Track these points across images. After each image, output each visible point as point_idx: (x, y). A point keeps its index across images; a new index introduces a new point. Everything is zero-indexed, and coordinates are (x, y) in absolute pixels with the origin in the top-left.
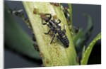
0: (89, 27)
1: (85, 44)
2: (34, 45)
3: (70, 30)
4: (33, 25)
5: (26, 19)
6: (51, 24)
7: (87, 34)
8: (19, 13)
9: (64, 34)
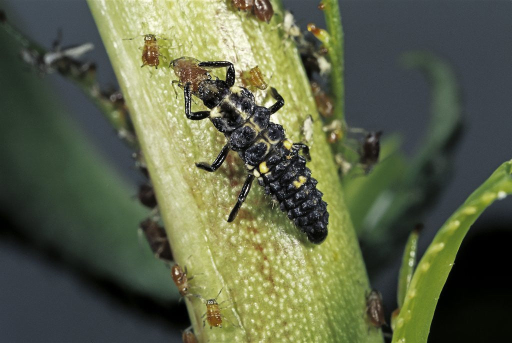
0: (441, 130)
1: (419, 228)
2: (145, 226)
3: (335, 148)
4: (140, 119)
5: (106, 95)
6: (230, 114)
7: (427, 169)
8: (77, 63)
9: (303, 170)
